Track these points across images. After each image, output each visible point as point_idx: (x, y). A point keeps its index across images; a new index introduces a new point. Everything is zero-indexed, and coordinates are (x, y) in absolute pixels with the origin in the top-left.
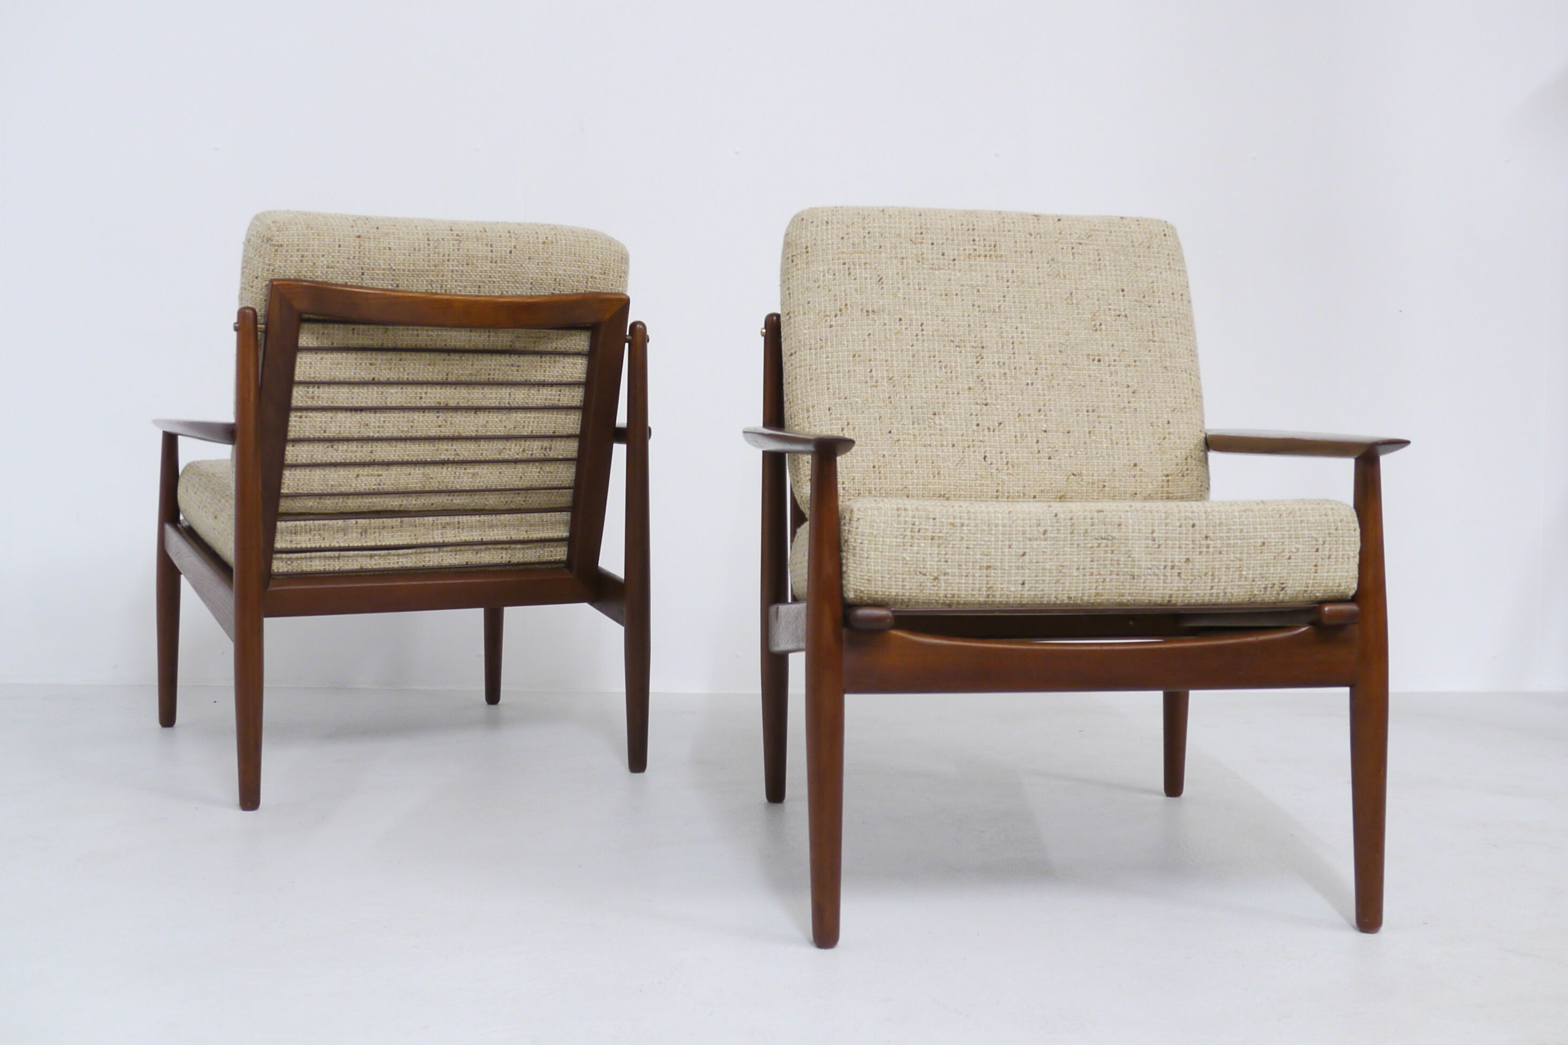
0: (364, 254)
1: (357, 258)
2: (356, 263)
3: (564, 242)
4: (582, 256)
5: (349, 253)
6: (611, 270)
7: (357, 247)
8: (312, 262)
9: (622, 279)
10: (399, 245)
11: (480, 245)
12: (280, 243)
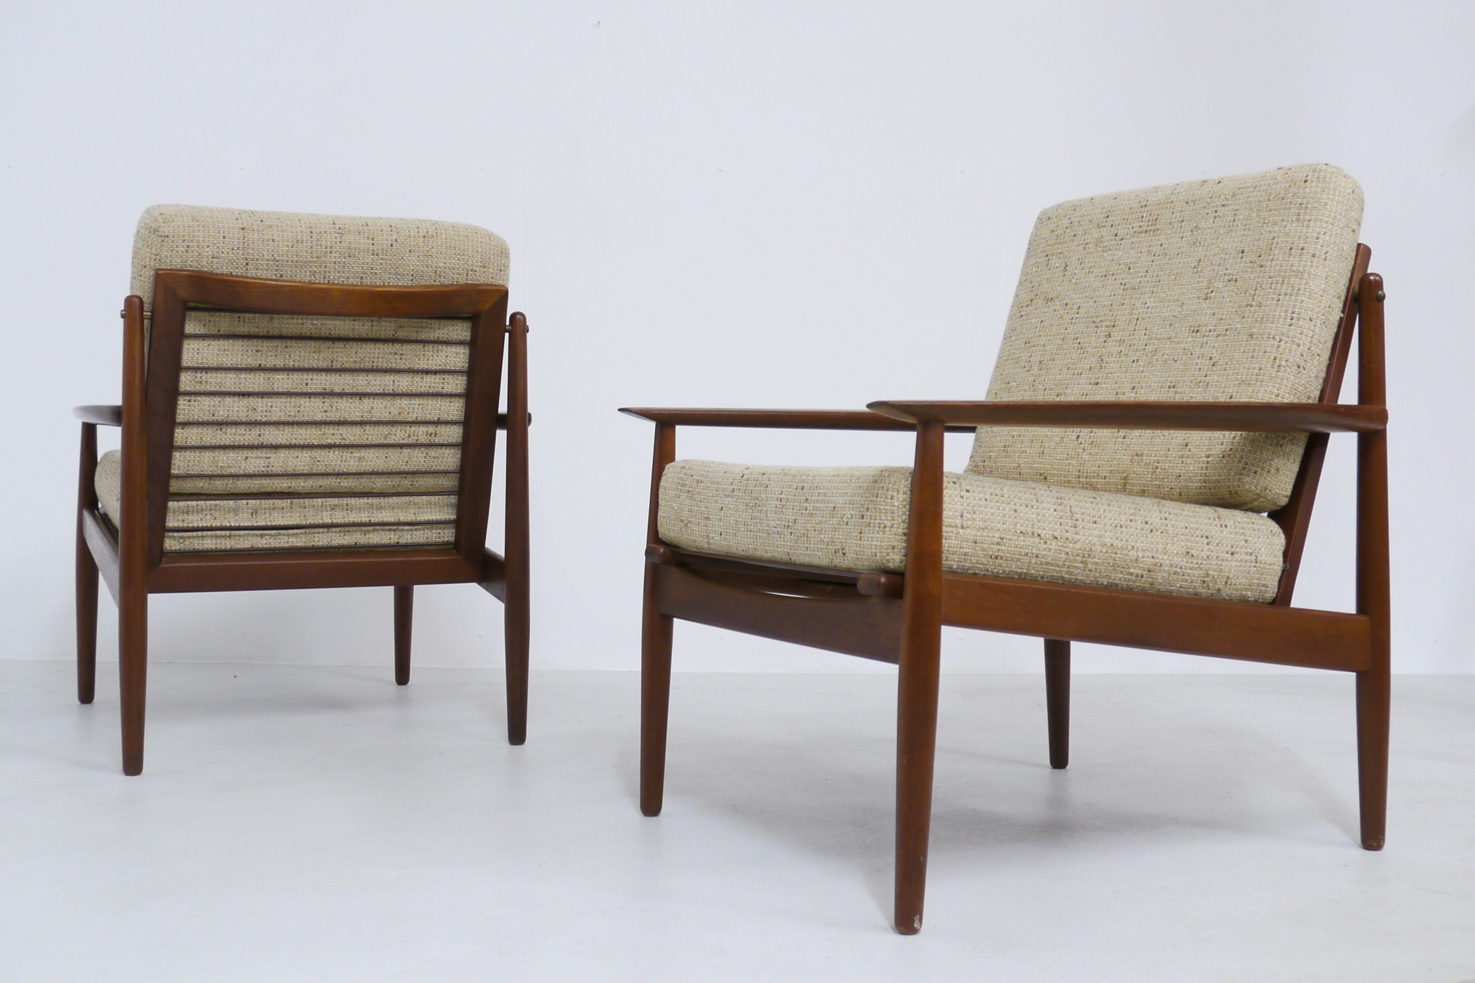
0: (248, 245)
1: (241, 249)
2: (241, 253)
3: (444, 236)
4: (462, 249)
5: (233, 244)
6: (491, 264)
7: (242, 239)
8: (197, 252)
9: (502, 272)
10: (282, 237)
11: (362, 238)
12: (166, 234)
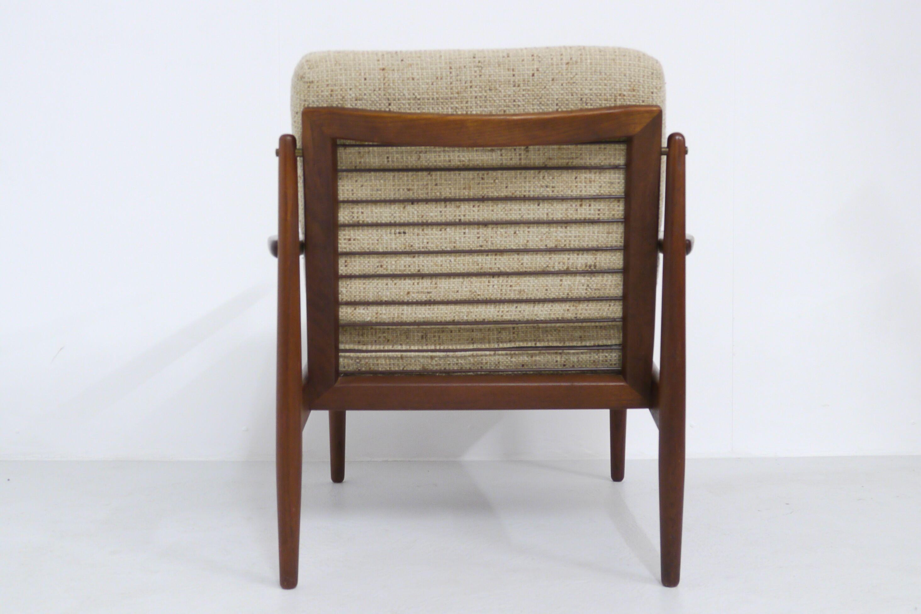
0: (389, 85)
1: (382, 89)
2: (382, 94)
3: (589, 61)
4: (608, 74)
5: (374, 85)
6: (641, 87)
7: (382, 79)
8: (341, 95)
9: (655, 95)
10: (422, 75)
11: (502, 71)
12: (311, 80)
